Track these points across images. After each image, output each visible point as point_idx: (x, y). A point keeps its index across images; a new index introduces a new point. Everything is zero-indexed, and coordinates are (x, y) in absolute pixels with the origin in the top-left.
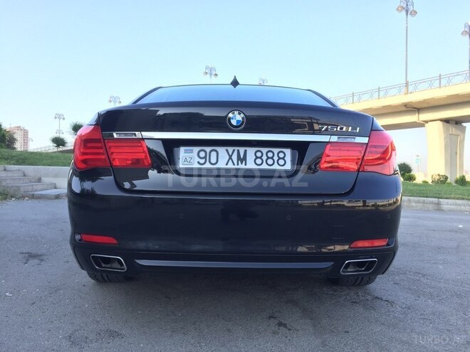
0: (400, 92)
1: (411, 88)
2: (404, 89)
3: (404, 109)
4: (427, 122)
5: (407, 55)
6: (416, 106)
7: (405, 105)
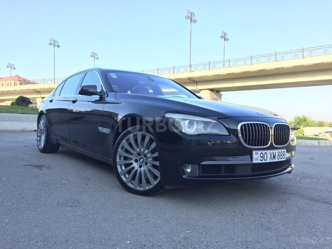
0: (186, 70)
1: (193, 68)
2: (189, 69)
3: (188, 81)
4: (201, 90)
5: (191, 47)
6: (195, 80)
7: (189, 79)
